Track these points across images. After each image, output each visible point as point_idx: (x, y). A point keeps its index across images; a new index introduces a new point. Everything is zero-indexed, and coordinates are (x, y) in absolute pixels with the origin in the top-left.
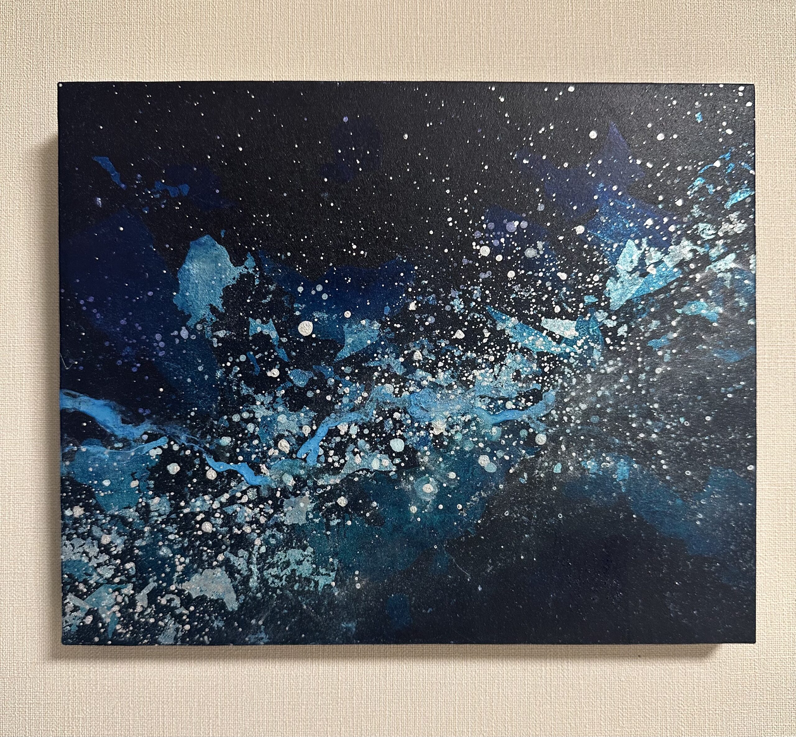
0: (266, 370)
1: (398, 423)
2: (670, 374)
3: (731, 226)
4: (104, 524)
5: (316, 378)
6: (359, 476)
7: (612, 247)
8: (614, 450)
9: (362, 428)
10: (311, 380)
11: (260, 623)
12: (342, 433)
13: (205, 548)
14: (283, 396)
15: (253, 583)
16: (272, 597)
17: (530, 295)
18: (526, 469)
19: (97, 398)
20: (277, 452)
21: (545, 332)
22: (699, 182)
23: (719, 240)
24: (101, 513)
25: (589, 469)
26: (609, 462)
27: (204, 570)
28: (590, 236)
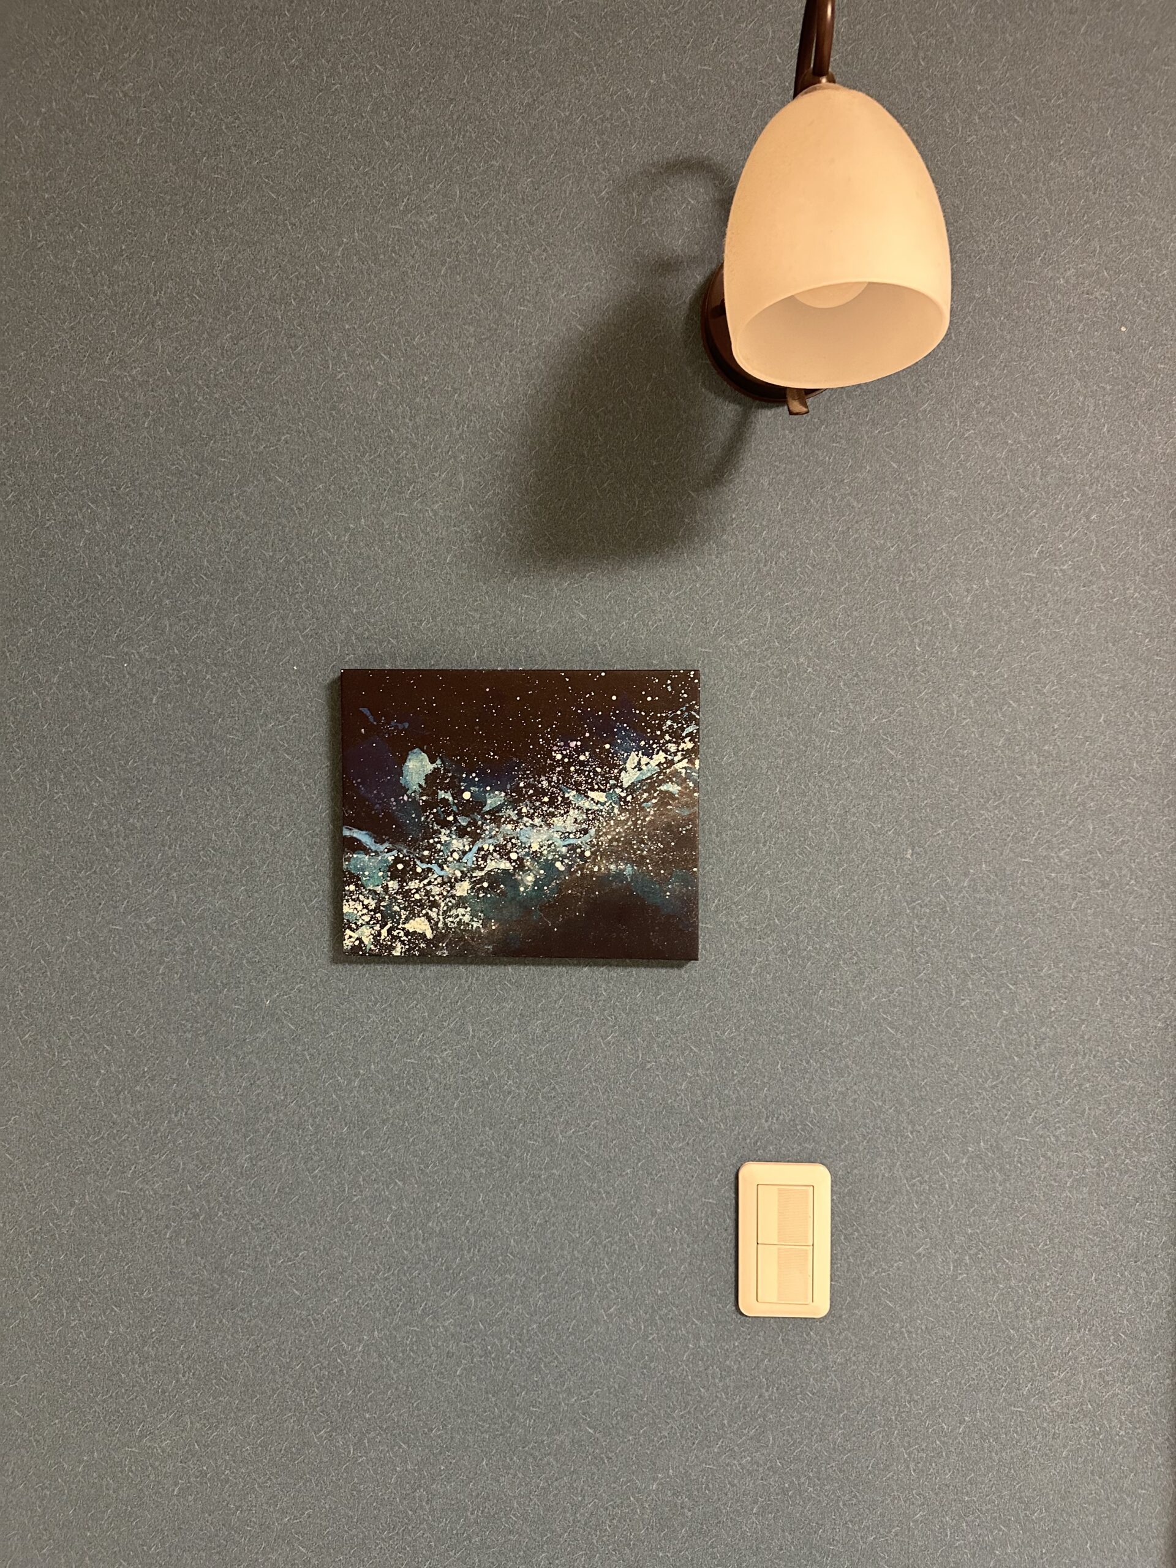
0: (447, 817)
1: (514, 845)
2: (653, 821)
3: (686, 745)
5: (472, 821)
6: (494, 872)
7: (624, 756)
8: (625, 860)
9: (495, 847)
12: (485, 849)
13: (416, 907)
14: (455, 830)
15: (440, 925)
16: (450, 932)
17: (582, 779)
18: (580, 869)
19: (362, 830)
20: (452, 859)
21: (590, 798)
22: (669, 723)
23: (679, 752)
24: (364, 889)
25: (611, 869)
26: (622, 866)
27: (415, 918)
28: (612, 750)
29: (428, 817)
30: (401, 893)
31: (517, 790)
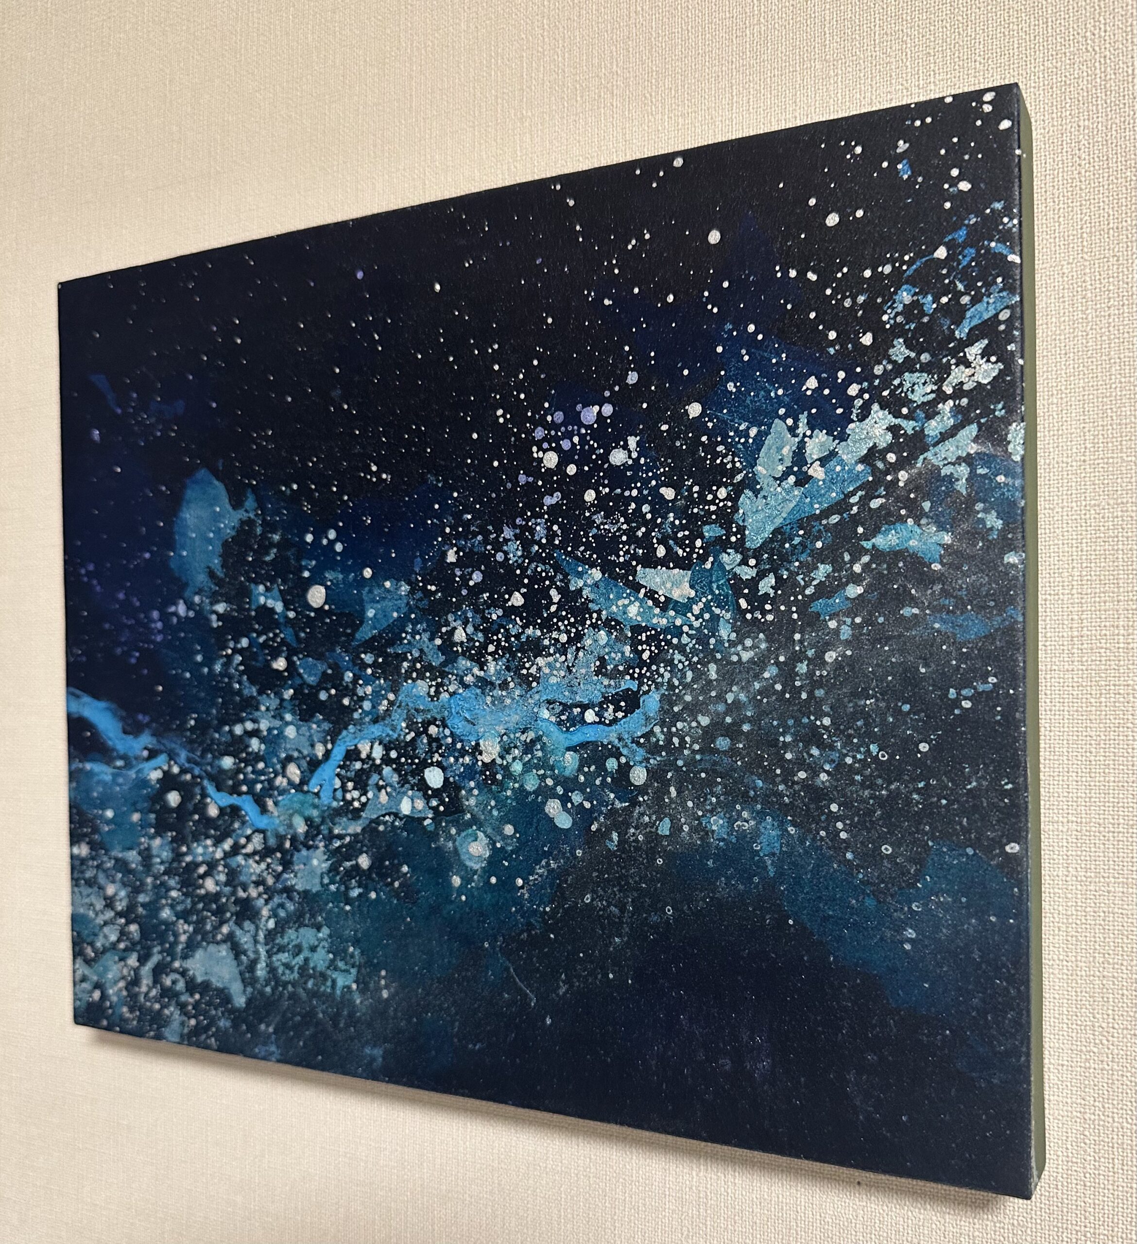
2: (851, 662)
3: (969, 371)
4: (108, 869)
6: (385, 823)
7: (747, 436)
9: (387, 748)
10: (325, 674)
11: (271, 1030)
12: (363, 755)
14: (293, 698)
15: (261, 971)
17: (619, 529)
18: (616, 826)
19: (98, 699)
20: (285, 781)
21: (643, 591)
22: (905, 296)
24: (106, 855)
25: (713, 831)
26: (747, 821)
28: (711, 420)
29: (229, 661)
30: (176, 873)
31: (440, 571)
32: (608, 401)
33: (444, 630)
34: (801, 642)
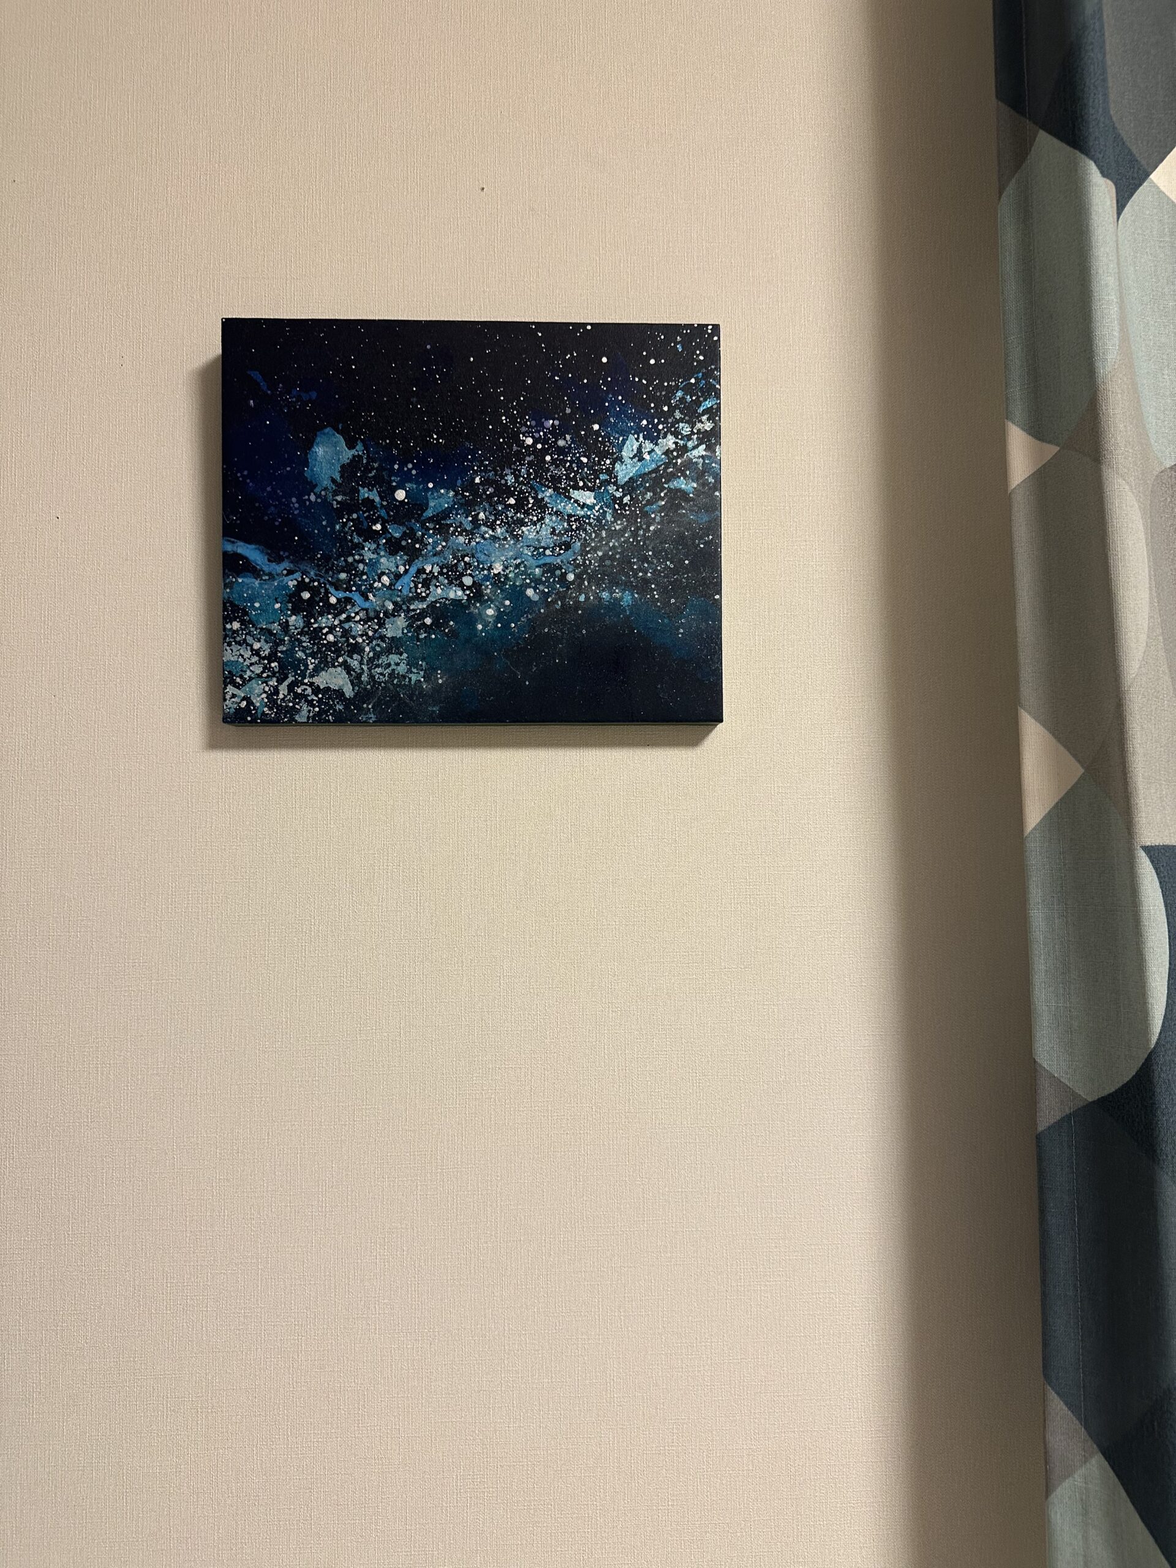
0: (372, 525)
1: (468, 565)
2: (660, 530)
3: (702, 425)
4: (255, 634)
5: (408, 531)
6: (440, 603)
7: (619, 440)
8: (621, 584)
9: (442, 568)
10: (405, 533)
11: (370, 706)
12: (428, 572)
13: (329, 653)
14: (384, 544)
15: (365, 678)
16: (378, 688)
17: (562, 473)
18: (559, 598)
19: (250, 543)
20: (380, 585)
21: (573, 500)
22: (679, 394)
23: (694, 435)
24: (253, 627)
25: (604, 598)
26: (618, 593)
27: (328, 668)
28: (603, 432)
29: (345, 524)
30: (307, 633)
31: (471, 486)
32: (557, 419)
33: (473, 513)
34: (640, 522)
